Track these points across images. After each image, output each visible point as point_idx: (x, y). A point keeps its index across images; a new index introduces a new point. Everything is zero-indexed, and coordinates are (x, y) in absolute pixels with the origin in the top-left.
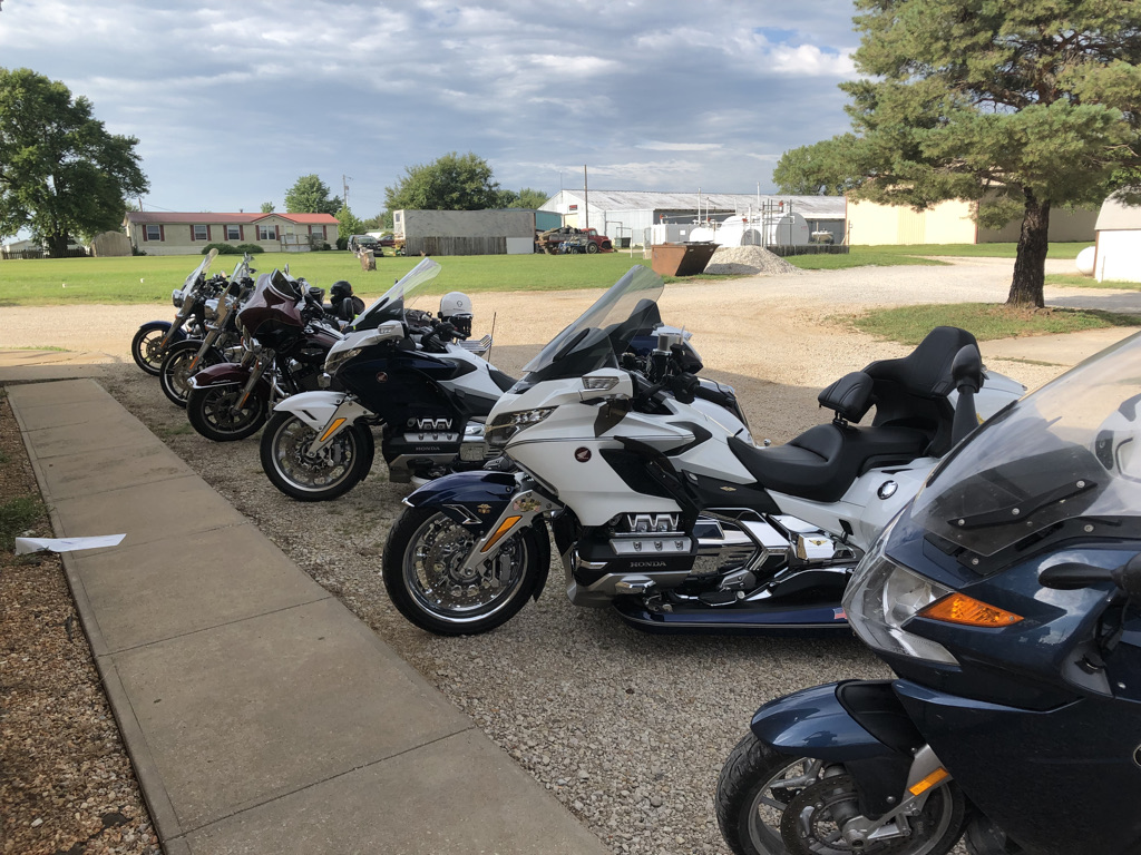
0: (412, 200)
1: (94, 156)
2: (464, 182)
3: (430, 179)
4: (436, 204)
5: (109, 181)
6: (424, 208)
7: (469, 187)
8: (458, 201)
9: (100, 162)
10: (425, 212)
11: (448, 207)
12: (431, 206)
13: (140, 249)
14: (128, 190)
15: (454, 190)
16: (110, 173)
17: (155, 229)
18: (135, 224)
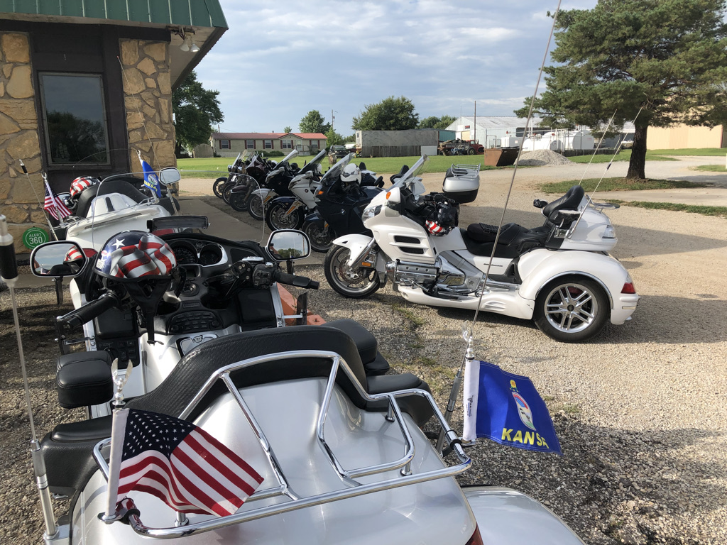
0: (367, 125)
1: (196, 102)
2: (398, 114)
3: (379, 112)
4: (381, 126)
5: (203, 116)
6: (374, 129)
7: (401, 116)
8: (394, 125)
9: (199, 106)
10: (374, 131)
11: (388, 128)
12: (378, 128)
13: (218, 154)
14: (213, 120)
15: (392, 118)
16: (204, 111)
17: (226, 142)
18: (216, 139)
